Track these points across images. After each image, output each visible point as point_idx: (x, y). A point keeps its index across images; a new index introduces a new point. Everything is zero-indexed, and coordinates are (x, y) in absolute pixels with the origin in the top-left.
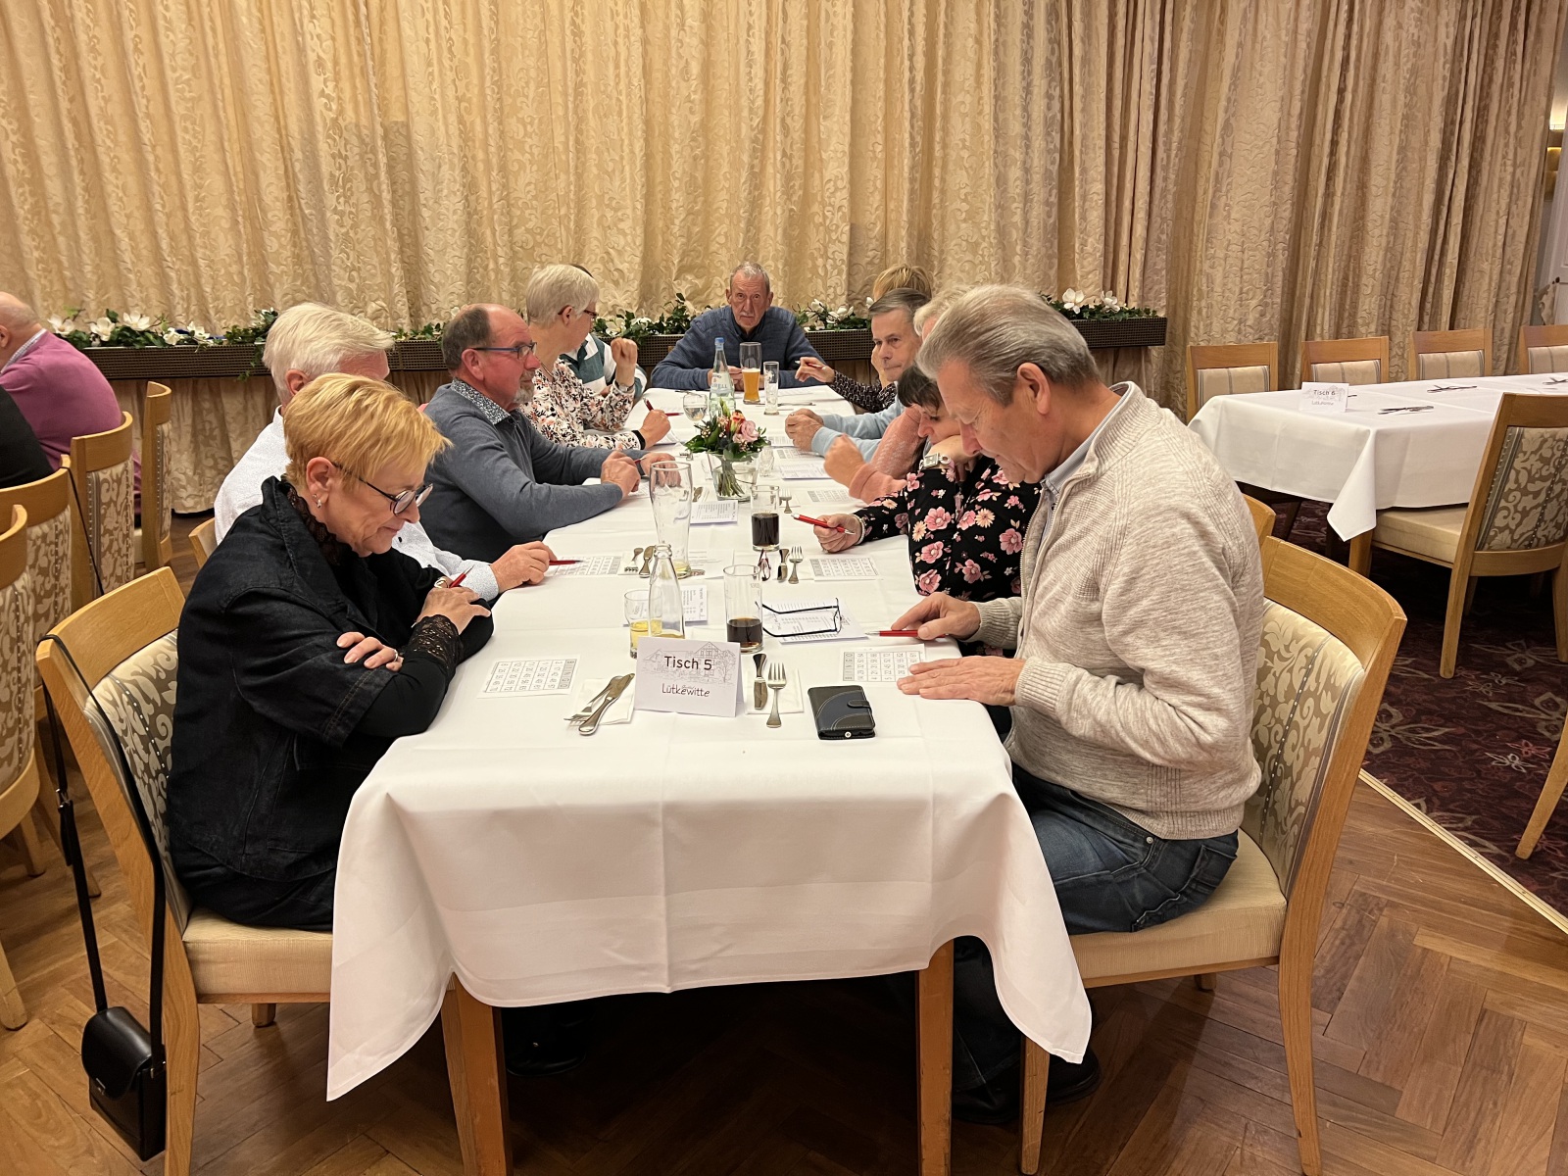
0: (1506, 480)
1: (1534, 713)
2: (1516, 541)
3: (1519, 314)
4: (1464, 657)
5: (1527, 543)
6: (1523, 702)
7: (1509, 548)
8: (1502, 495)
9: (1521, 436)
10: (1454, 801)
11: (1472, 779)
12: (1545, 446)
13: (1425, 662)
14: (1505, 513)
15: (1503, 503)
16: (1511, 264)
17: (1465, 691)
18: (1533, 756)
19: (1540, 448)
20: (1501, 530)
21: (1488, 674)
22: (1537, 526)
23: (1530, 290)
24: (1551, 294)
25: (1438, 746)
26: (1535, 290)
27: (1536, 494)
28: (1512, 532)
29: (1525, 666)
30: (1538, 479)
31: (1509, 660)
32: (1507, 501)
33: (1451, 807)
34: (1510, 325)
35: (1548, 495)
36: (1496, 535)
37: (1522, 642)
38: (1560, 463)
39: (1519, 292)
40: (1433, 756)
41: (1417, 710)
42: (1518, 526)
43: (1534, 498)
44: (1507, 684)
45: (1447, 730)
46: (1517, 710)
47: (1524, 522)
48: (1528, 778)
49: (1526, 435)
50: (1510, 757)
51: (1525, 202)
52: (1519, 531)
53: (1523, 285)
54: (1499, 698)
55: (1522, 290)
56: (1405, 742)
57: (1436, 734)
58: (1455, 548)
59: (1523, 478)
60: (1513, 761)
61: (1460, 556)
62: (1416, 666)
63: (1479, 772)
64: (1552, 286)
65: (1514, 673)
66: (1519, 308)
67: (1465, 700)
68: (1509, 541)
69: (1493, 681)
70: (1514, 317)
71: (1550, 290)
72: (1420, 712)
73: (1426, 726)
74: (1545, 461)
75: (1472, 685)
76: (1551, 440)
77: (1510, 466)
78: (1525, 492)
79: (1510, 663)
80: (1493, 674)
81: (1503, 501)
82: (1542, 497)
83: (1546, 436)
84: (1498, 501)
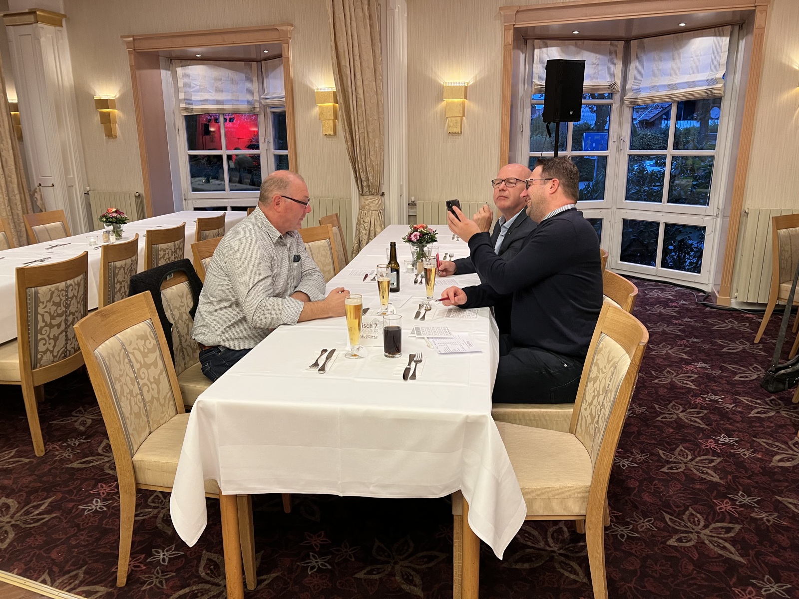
0: (36, 322)
1: (100, 460)
2: (56, 356)
3: (24, 205)
4: (49, 435)
5: (63, 355)
6: (92, 453)
7: (53, 362)
8: (37, 331)
9: (36, 293)
10: (67, 562)
11: (75, 535)
12: (54, 295)
13: (25, 448)
14: (44, 342)
15: (40, 337)
16: (11, 177)
17: (55, 462)
18: (108, 494)
19: (51, 297)
20: (45, 352)
21: (66, 441)
22: (66, 344)
23: (26, 191)
24: (39, 193)
25: (47, 517)
26: (30, 191)
27: (59, 326)
28: (52, 352)
29: (87, 425)
30: (57, 316)
31: (77, 425)
32: (42, 334)
33: (67, 568)
34: (21, 211)
35: (66, 324)
36: (42, 357)
37: (81, 408)
38: (67, 303)
39: (20, 193)
40: (45, 529)
41: (27, 493)
42: (54, 347)
43: (58, 328)
44: (80, 444)
45: (50, 500)
46: (90, 462)
47: (57, 344)
48: (109, 513)
49: (40, 291)
50: (94, 502)
51: (7, 142)
52: (56, 350)
53: (21, 189)
54: (78, 457)
55: (22, 192)
56: (23, 526)
57: (43, 507)
58: (19, 371)
59: (47, 318)
60: (97, 504)
61: (23, 374)
62: (19, 455)
63: (78, 525)
64: (38, 188)
65: (82, 434)
66: (23, 201)
67: (56, 469)
68: (52, 358)
69: (70, 446)
70: (22, 207)
71: (38, 190)
72: (29, 494)
73: (35, 503)
74: (57, 305)
75: (59, 454)
76: (56, 291)
77: (36, 313)
78: (51, 326)
79: (77, 427)
80: (69, 440)
81: (39, 335)
82: (63, 326)
83: (53, 289)
84: (36, 336)
